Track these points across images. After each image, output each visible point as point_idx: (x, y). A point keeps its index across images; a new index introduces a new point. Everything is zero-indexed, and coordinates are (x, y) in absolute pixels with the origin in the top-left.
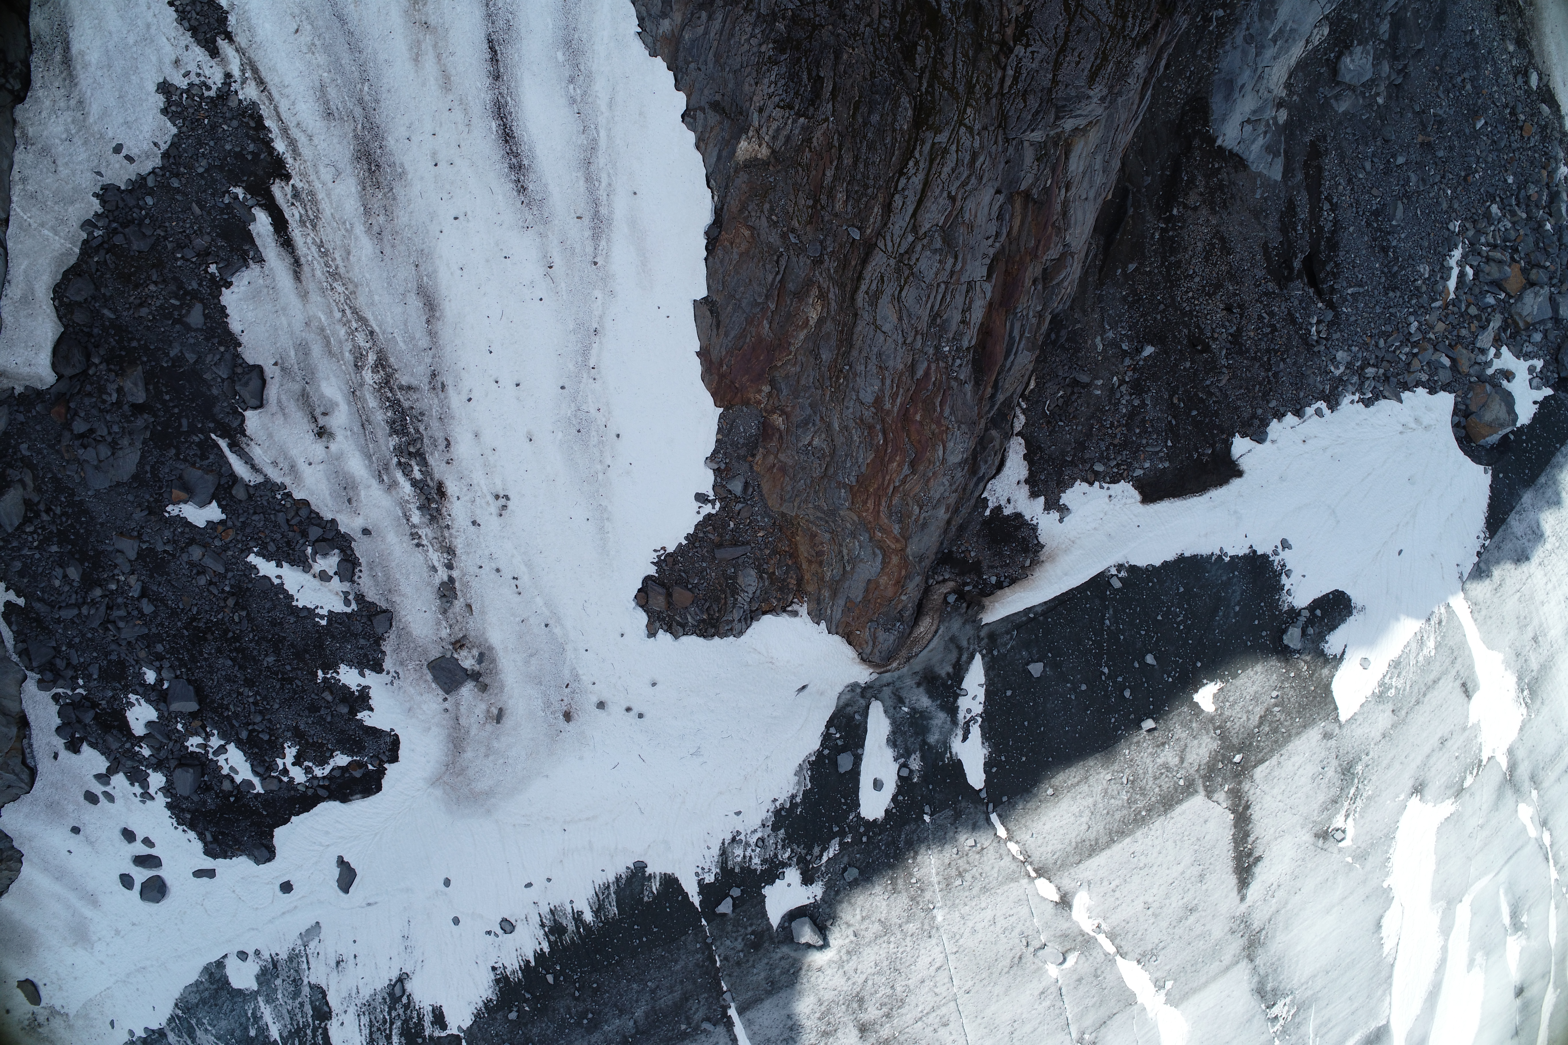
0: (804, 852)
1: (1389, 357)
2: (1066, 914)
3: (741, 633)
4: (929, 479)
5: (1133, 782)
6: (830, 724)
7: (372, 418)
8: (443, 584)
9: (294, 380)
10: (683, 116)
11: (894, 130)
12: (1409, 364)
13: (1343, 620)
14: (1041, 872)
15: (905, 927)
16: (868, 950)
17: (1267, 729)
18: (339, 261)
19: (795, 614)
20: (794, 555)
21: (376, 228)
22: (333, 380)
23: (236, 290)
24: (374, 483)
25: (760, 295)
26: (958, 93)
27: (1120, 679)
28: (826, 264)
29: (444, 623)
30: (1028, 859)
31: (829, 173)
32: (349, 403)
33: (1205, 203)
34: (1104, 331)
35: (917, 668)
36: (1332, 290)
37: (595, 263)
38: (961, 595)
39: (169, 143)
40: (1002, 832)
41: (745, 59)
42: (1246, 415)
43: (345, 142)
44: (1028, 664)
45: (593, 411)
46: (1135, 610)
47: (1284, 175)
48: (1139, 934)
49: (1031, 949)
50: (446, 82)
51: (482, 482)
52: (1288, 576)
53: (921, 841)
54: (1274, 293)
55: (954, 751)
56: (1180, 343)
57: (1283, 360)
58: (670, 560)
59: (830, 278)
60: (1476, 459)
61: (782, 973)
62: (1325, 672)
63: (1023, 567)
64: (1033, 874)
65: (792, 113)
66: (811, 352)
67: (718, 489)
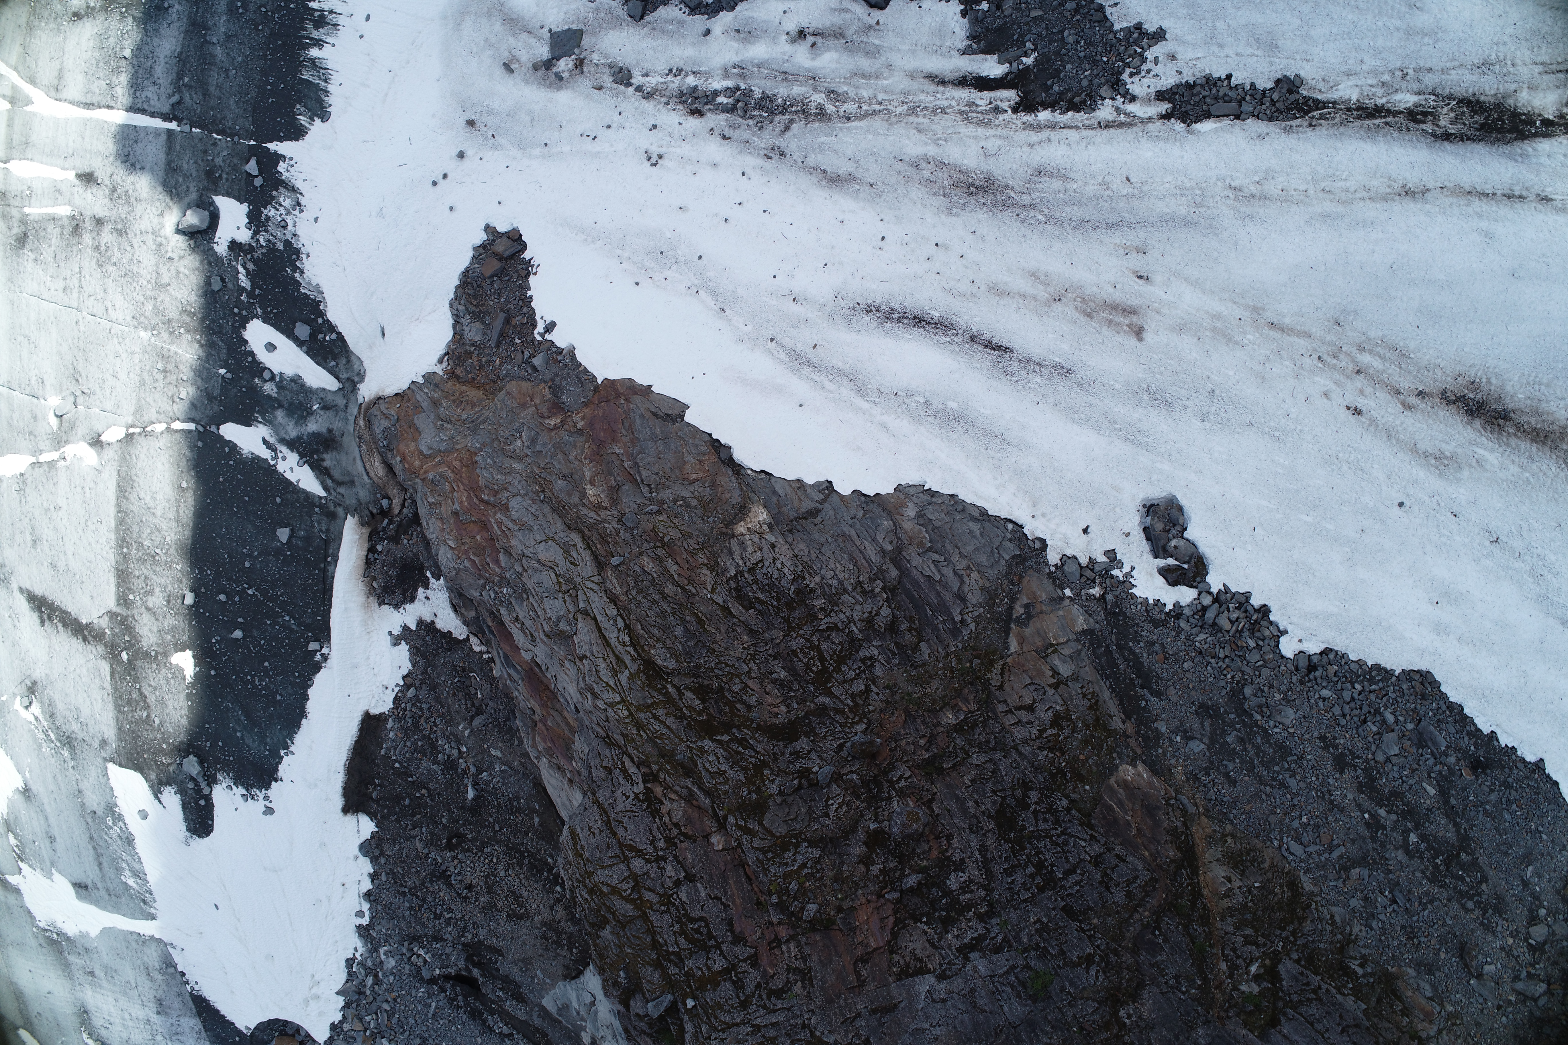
0: (256, 255)
1: (374, 1006)
2: (88, 438)
3: (451, 306)
4: (443, 523)
5: (154, 557)
6: (340, 337)
7: (785, 84)
8: (630, 76)
9: (856, 32)
10: (830, 483)
11: (658, 641)
12: (361, 1020)
13: (186, 819)
14: (130, 437)
15: (152, 302)
16: (153, 262)
17: (134, 696)
18: (920, 120)
19: (440, 361)
20: (472, 383)
21: (923, 165)
22: (833, 66)
23: (956, 18)
24: (736, 59)
25: (643, 458)
26: (642, 711)
27: (237, 599)
28: (614, 523)
29: (603, 61)
30: (145, 433)
31: (673, 568)
32: (808, 70)
33: (553, 920)
34: (502, 763)
35: (346, 439)
36: (442, 990)
37: (772, 340)
38: (384, 513)
39: (1110, 17)
40: (178, 425)
41: (824, 559)
42: (386, 847)
43: (1008, 175)
44: (292, 530)
45: (668, 273)
46: (284, 647)
47: (543, 1008)
48: (41, 488)
49: (78, 393)
50: (998, 291)
51: (679, 150)
52: (243, 795)
53: (209, 355)
54: (463, 936)
55: (261, 426)
56: (464, 825)
57: (411, 908)
58: (523, 273)
59: (604, 521)
60: (262, 1027)
61: (177, 182)
62: (153, 776)
63: (374, 578)
64: (131, 430)
65: (746, 569)
66: (571, 474)
67: (549, 344)
